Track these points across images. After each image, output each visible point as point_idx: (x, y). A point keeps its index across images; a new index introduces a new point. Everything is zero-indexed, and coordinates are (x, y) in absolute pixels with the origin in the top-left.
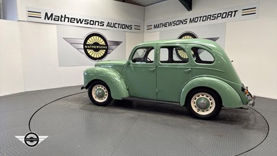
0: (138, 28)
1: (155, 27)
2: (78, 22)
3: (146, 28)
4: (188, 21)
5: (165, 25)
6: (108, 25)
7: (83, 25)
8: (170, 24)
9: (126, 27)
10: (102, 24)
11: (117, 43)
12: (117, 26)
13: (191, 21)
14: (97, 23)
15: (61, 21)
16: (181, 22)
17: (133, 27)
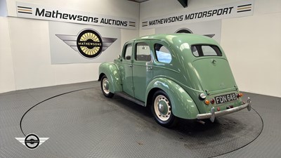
0: (133, 24)
1: (150, 24)
2: (70, 19)
3: (141, 24)
4: (184, 17)
5: (160, 22)
6: (103, 21)
7: (76, 21)
8: (166, 21)
9: (121, 23)
10: (96, 20)
11: (112, 40)
12: (111, 22)
13: (186, 18)
14: (91, 19)
15: (53, 17)
16: (177, 19)
17: (128, 24)
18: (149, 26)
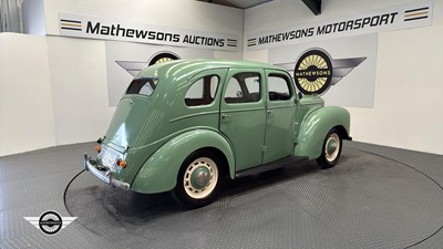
0: (233, 43)
1: (261, 42)
2: (138, 36)
3: (246, 43)
4: (315, 31)
5: (277, 39)
6: (187, 39)
7: (146, 40)
8: (286, 37)
9: (215, 42)
10: (176, 38)
12: (199, 40)
13: (319, 31)
14: (168, 37)
15: (112, 34)
16: (304, 33)
17: (226, 42)
18: (258, 46)
